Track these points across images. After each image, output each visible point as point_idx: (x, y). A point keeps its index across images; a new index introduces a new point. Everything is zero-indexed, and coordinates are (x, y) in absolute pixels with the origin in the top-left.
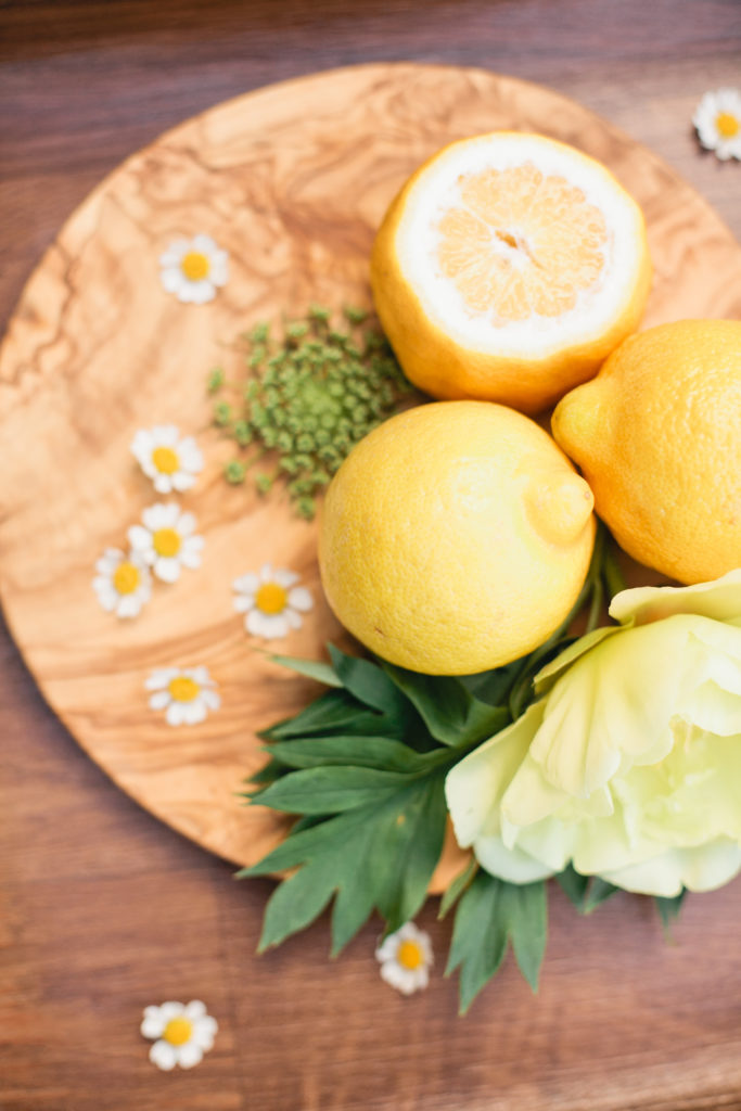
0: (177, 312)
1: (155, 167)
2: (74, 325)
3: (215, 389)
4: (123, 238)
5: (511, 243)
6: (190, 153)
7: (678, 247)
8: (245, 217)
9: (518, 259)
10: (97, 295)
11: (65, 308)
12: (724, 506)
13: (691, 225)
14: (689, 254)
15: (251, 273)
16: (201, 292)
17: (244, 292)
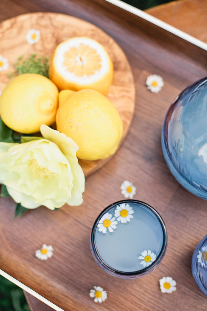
0: (25, 43)
1: (42, 17)
2: (7, 33)
3: (20, 59)
4: (27, 24)
5: (81, 60)
6: (50, 19)
7: (122, 93)
8: (50, 36)
9: (80, 63)
10: (15, 30)
11: (8, 29)
12: (72, 122)
13: (128, 92)
14: (123, 96)
15: (43, 45)
16: (31, 42)
17: (39, 47)
